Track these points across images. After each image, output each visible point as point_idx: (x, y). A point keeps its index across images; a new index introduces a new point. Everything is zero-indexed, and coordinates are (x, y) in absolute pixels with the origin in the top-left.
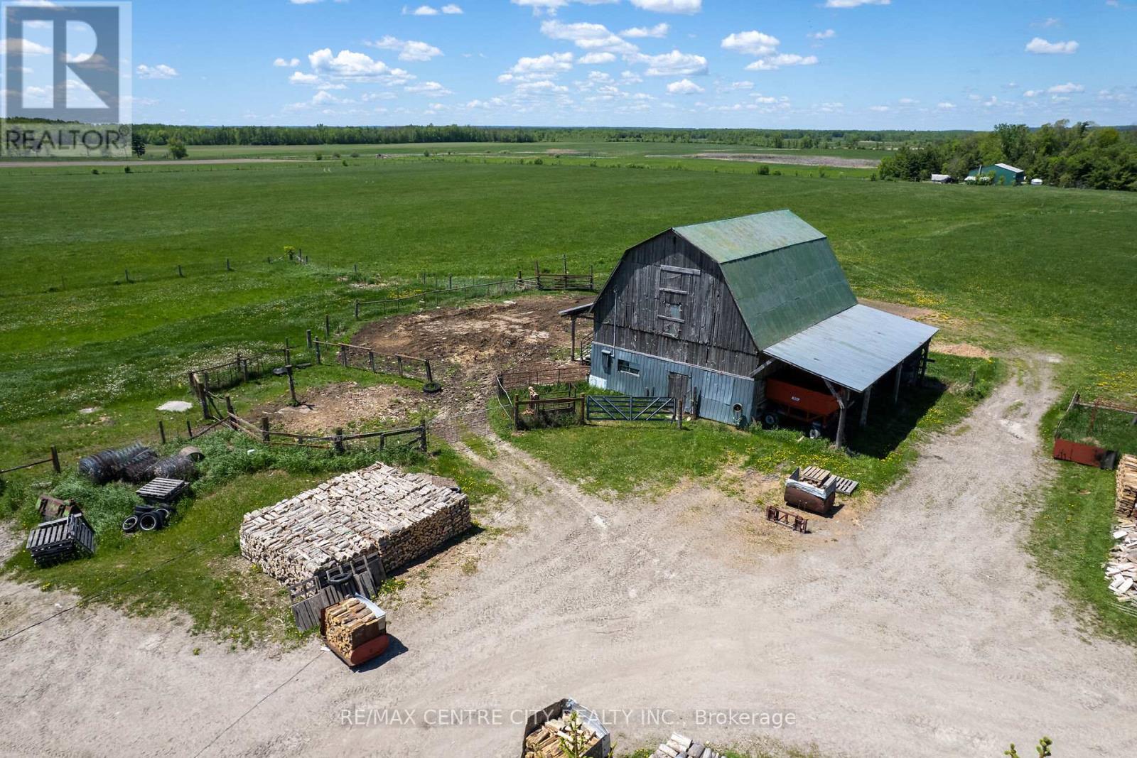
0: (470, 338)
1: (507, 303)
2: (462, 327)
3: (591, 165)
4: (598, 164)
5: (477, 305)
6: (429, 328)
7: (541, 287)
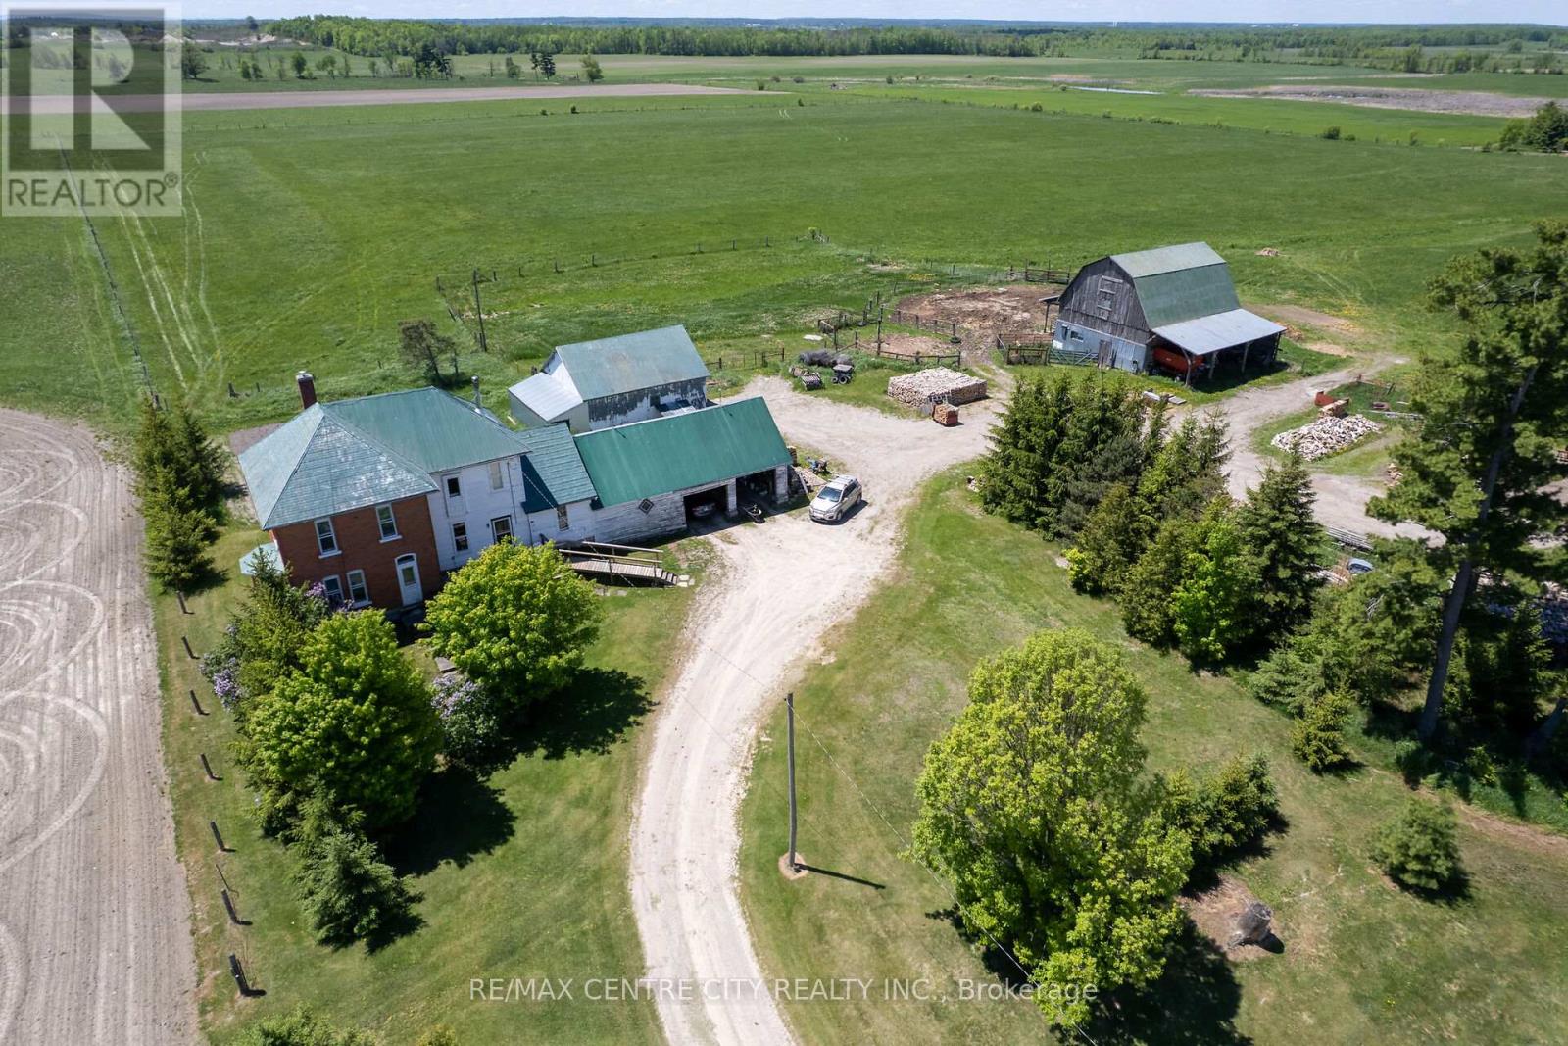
0: (974, 313)
1: (1001, 290)
2: (969, 305)
3: (1105, 116)
4: (1113, 114)
5: (979, 290)
6: (946, 304)
7: (1027, 279)
